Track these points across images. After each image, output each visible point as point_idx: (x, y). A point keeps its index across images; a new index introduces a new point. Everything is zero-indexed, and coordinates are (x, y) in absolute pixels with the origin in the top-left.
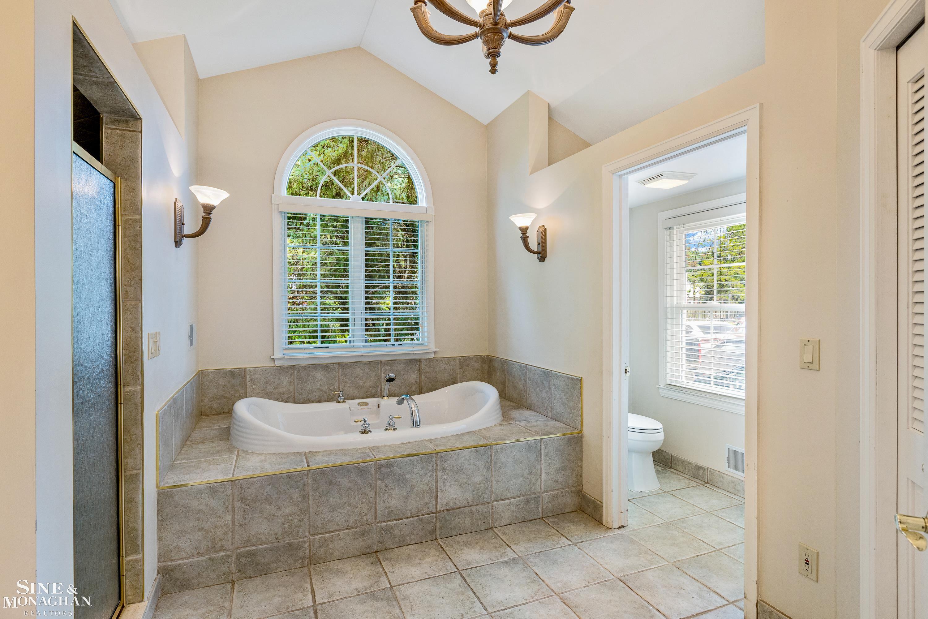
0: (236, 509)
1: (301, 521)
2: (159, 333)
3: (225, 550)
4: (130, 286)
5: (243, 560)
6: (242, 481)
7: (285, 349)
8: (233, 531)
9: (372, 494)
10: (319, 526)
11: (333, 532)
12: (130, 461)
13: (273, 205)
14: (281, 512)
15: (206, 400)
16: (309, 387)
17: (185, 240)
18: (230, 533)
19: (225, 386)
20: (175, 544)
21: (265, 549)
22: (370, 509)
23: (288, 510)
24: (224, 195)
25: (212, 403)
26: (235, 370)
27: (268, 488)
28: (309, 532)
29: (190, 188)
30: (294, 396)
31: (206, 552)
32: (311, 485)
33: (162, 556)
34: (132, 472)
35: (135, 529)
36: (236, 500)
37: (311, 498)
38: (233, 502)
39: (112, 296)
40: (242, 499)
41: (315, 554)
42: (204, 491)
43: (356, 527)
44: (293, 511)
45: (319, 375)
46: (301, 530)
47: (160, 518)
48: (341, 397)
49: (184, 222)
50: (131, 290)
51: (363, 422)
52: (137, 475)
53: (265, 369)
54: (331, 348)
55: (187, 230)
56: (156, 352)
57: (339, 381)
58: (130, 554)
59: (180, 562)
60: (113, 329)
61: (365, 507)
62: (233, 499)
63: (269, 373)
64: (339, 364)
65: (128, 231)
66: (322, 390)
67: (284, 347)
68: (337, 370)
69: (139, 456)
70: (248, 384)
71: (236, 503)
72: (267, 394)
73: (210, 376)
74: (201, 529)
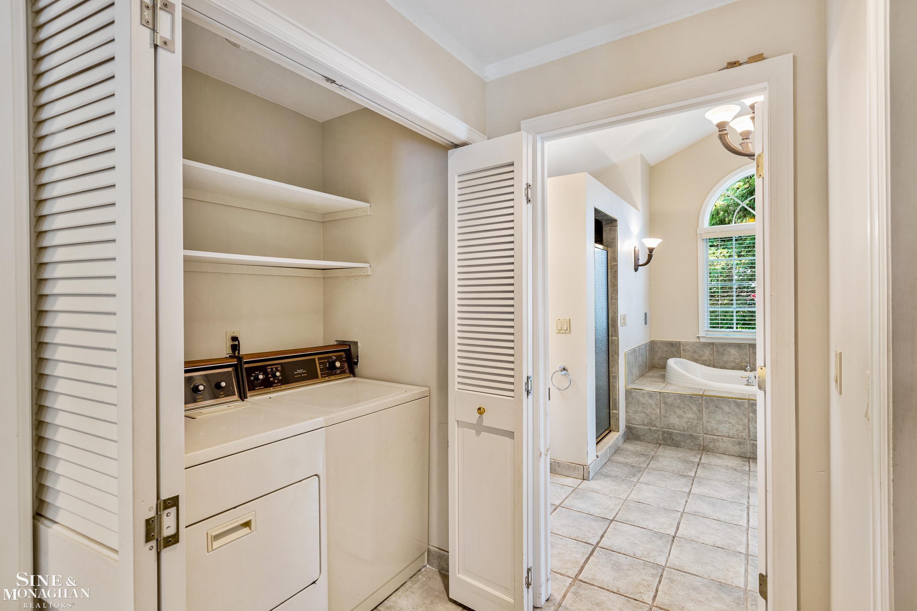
0: (662, 407)
1: (698, 423)
2: (626, 315)
3: (656, 427)
4: (613, 293)
5: (666, 435)
6: (665, 394)
7: (708, 331)
8: (660, 418)
9: (746, 421)
10: (710, 430)
11: (718, 436)
12: (614, 369)
13: (698, 235)
14: (686, 416)
15: (656, 358)
16: (725, 359)
17: (640, 268)
18: (659, 419)
19: (667, 351)
20: (633, 416)
21: (678, 433)
22: (744, 429)
23: (690, 415)
24: (659, 241)
25: (659, 361)
26: (673, 342)
27: (679, 401)
28: (703, 431)
29: (642, 240)
30: (714, 363)
31: (647, 425)
32: (704, 405)
33: (628, 420)
34: (614, 375)
35: (615, 400)
36: (662, 402)
37: (704, 412)
38: (660, 403)
39: (607, 299)
40: (665, 403)
41: (707, 445)
42: (646, 394)
43: (735, 438)
44: (693, 416)
45: (733, 351)
46: (698, 429)
47: (626, 402)
48: (749, 367)
49: (639, 258)
50: (614, 295)
51: (748, 379)
52: (616, 376)
53: (693, 343)
54: (743, 332)
55: (641, 262)
56: (624, 324)
57: (750, 357)
58: (614, 410)
59: (635, 426)
60: (607, 312)
61: (741, 428)
62: (660, 402)
63: (695, 346)
64: (750, 344)
65: (613, 270)
66: (735, 362)
67: (707, 329)
68: (748, 349)
69: (617, 368)
70: (681, 351)
71: (662, 404)
72: (694, 360)
73: (658, 345)
74: (644, 413)
